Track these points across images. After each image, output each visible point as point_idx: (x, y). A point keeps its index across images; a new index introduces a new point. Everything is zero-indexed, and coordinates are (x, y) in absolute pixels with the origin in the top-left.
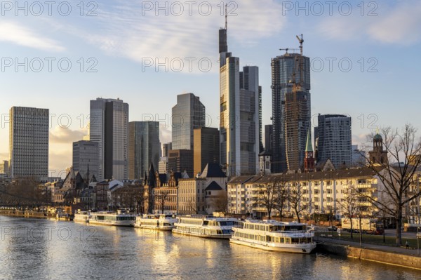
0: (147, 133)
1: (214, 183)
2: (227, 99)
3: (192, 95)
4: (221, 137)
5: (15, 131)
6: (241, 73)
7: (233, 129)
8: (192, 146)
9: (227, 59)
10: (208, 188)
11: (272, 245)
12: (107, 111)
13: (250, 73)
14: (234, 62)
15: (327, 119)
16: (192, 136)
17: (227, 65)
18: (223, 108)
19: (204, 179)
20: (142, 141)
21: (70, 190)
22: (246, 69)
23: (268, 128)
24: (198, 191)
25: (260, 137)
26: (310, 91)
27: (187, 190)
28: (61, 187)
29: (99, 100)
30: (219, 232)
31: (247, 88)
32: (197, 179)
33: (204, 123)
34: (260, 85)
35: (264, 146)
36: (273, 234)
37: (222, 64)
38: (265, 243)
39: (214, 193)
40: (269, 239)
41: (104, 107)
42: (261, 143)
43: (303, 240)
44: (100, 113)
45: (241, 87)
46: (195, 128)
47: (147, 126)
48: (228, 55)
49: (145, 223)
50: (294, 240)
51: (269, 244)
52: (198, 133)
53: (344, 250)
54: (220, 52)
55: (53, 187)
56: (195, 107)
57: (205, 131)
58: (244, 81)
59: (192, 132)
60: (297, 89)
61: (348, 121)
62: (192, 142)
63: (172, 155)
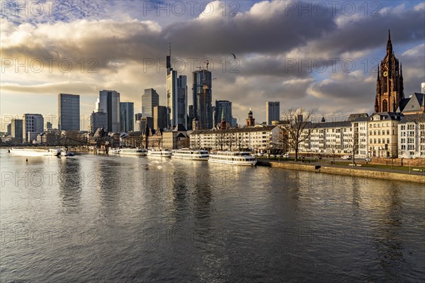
1: (181, 134)
2: (171, 92)
3: (152, 89)
4: (168, 111)
5: (61, 106)
6: (178, 79)
7: (174, 107)
8: (153, 116)
9: (171, 72)
10: (178, 136)
11: (236, 162)
12: (109, 97)
13: (182, 79)
14: (174, 73)
15: (221, 103)
16: (153, 111)
17: (171, 74)
18: (169, 96)
19: (176, 132)
20: (125, 112)
21: (98, 137)
22: (180, 77)
23: (191, 107)
24: (174, 138)
27: (168, 137)
28: (93, 136)
29: (104, 91)
30: (200, 157)
31: (181, 86)
32: (173, 132)
33: (159, 104)
34: (187, 85)
37: (169, 74)
39: (181, 139)
41: (107, 95)
43: (251, 160)
44: (105, 98)
45: (178, 86)
46: (155, 106)
47: (127, 105)
48: (171, 69)
50: (247, 160)
51: (233, 162)
52: (156, 109)
56: (155, 96)
57: (159, 107)
58: (179, 83)
59: (153, 109)
60: (205, 87)
61: (230, 104)
62: (153, 113)
63: (143, 119)
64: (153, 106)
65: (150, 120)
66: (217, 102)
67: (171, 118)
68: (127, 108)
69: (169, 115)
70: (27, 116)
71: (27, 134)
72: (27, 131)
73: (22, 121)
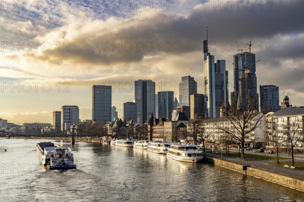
0: (168, 98)
1: (182, 124)
2: (208, 78)
3: (189, 77)
4: (205, 99)
5: (94, 97)
6: (215, 64)
7: (211, 95)
8: (190, 104)
9: (208, 57)
11: (180, 158)
12: (143, 87)
13: (221, 64)
14: (211, 58)
15: (265, 88)
16: (190, 99)
17: (208, 60)
18: (206, 83)
19: (176, 122)
20: (165, 102)
21: (116, 128)
22: (219, 61)
24: (173, 128)
25: (227, 99)
26: (256, 73)
27: (168, 127)
28: (112, 127)
29: (140, 81)
31: (219, 72)
32: (172, 122)
33: (196, 92)
34: (226, 70)
35: (230, 103)
36: (180, 152)
37: (205, 59)
38: (177, 156)
40: (179, 154)
41: (142, 84)
42: (228, 102)
44: (140, 87)
45: (216, 71)
46: (191, 94)
47: (167, 94)
48: (208, 54)
49: (138, 146)
50: (189, 155)
51: (178, 157)
52: (192, 97)
53: (213, 161)
54: (204, 53)
55: (108, 126)
56: (192, 83)
57: (196, 96)
58: (217, 68)
59: (189, 97)
60: (247, 72)
61: (277, 89)
62: (190, 102)
63: (178, 109)
64: (190, 94)
65: (187, 109)
66: (261, 87)
67: (208, 106)
68: (167, 98)
69: (206, 103)
70: (65, 108)
71: (64, 126)
72: (64, 122)
73: (60, 112)
